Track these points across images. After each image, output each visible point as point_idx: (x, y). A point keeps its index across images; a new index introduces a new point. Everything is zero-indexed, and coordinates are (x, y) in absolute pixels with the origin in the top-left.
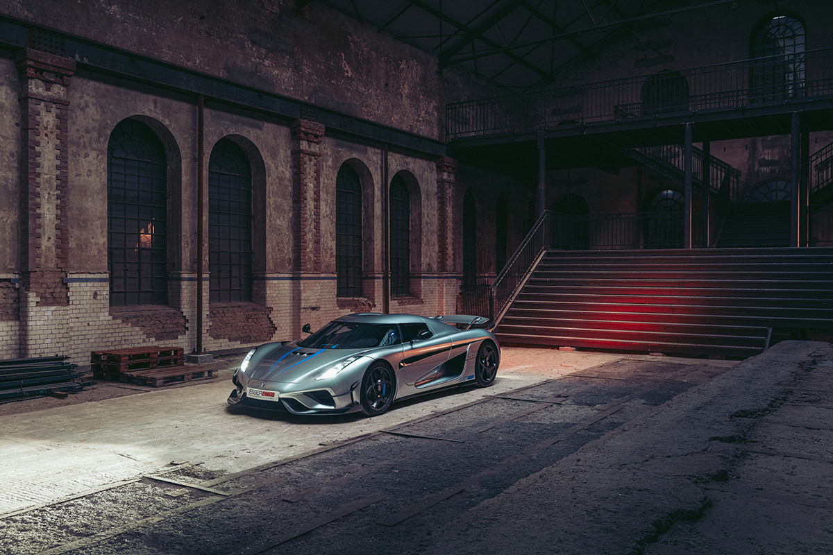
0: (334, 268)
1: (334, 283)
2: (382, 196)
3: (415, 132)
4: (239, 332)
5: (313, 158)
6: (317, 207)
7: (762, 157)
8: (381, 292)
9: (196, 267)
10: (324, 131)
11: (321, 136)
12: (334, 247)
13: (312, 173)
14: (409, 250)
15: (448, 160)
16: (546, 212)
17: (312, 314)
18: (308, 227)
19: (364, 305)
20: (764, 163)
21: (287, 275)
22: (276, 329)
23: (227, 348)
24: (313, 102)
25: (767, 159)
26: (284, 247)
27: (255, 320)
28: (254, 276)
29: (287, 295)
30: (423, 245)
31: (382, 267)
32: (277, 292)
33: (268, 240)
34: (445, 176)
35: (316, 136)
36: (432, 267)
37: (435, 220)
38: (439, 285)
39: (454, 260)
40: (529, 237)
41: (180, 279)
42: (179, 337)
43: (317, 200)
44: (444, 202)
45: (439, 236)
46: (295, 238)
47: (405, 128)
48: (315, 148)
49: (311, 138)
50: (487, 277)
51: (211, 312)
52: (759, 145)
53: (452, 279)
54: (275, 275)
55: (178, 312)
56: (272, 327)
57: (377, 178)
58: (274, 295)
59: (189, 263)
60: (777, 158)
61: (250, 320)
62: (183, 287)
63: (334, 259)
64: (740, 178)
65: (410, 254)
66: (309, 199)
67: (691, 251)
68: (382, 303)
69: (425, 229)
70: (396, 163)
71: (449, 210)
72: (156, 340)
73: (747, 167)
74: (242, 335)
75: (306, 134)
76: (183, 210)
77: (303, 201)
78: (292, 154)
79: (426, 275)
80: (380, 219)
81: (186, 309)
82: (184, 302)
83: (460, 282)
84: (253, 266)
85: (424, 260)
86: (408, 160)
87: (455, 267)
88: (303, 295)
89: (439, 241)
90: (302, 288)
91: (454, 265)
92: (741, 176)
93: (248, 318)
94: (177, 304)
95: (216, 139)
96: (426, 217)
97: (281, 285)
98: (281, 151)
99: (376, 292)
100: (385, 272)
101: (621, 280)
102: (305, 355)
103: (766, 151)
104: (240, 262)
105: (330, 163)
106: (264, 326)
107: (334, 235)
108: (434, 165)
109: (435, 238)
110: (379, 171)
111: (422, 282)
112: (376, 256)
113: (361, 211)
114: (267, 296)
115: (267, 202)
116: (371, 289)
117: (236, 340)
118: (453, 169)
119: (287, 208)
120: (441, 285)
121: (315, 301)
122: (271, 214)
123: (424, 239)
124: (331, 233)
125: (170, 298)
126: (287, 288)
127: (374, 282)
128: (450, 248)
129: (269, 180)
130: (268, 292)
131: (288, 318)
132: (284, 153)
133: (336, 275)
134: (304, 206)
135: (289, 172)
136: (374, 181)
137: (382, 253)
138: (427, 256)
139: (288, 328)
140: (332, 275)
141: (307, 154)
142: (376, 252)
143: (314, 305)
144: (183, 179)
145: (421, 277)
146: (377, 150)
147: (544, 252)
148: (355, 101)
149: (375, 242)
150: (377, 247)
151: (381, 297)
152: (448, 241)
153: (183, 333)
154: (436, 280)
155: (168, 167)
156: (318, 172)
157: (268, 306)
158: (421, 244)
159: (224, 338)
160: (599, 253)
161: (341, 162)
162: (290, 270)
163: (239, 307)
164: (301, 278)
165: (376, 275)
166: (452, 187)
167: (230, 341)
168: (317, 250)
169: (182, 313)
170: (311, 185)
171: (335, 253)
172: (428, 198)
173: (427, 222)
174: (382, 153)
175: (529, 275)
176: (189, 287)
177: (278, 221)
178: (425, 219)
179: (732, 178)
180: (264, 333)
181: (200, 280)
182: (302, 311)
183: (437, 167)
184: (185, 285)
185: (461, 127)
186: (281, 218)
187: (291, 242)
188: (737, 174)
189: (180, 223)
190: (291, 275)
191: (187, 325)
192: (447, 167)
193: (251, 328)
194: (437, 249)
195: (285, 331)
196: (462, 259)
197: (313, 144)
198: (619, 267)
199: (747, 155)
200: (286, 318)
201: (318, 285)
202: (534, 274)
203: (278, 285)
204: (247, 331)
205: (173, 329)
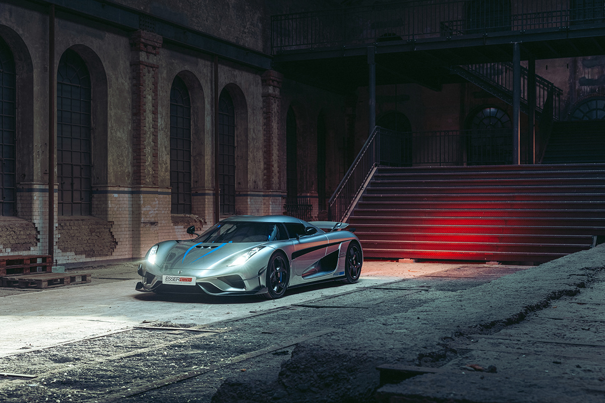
0: (168, 183)
1: (168, 198)
2: (212, 110)
3: (241, 43)
4: (84, 245)
5: (151, 69)
6: (155, 120)
7: (583, 76)
8: (212, 209)
9: (47, 178)
10: (162, 42)
11: (159, 48)
12: (169, 162)
13: (151, 86)
14: (234, 167)
15: (274, 74)
16: (377, 128)
17: (151, 229)
18: (147, 140)
19: (196, 222)
20: (584, 82)
21: (126, 189)
22: (117, 243)
23: (74, 261)
24: (148, 12)
25: (587, 78)
26: (124, 160)
27: (98, 234)
28: (94, 189)
29: (127, 209)
30: (249, 161)
31: (212, 183)
32: (118, 206)
33: (109, 153)
34: (271, 90)
35: (154, 48)
36: (257, 185)
37: (261, 136)
38: (265, 204)
39: (279, 178)
40: (362, 153)
41: (31, 190)
42: (32, 248)
43: (155, 112)
44: (269, 117)
45: (265, 152)
46: (134, 151)
47: (232, 39)
48: (153, 60)
49: (150, 49)
50: (310, 197)
51: (59, 224)
52: (580, 64)
53: (278, 198)
54: (116, 189)
55: (31, 223)
56: (113, 242)
57: (207, 92)
58: (115, 209)
59: (40, 174)
60: (596, 77)
61: (93, 234)
62: (35, 198)
63: (168, 173)
64: (561, 96)
65: (236, 171)
66: (148, 111)
67: (519, 167)
68: (212, 220)
69: (251, 145)
70: (226, 75)
71: (275, 125)
72: (12, 251)
73: (568, 85)
74: (87, 249)
75: (146, 45)
76: (35, 120)
77: (143, 114)
78: (131, 65)
79: (252, 193)
80: (210, 133)
81: (38, 220)
82: (36, 213)
83: (284, 201)
84: (92, 179)
85: (251, 177)
86: (235, 74)
87: (280, 185)
88: (143, 209)
89: (265, 158)
90: (142, 202)
91: (280, 183)
92: (562, 94)
93: (92, 231)
94: (29, 215)
95: (64, 50)
96: (252, 133)
97: (121, 199)
98: (121, 62)
99: (206, 209)
100: (215, 190)
101: (454, 195)
102: (210, 248)
103: (586, 71)
104: (81, 175)
105: (164, 75)
106: (106, 240)
107: (169, 149)
108: (259, 79)
109: (260, 155)
110: (209, 84)
111: (249, 200)
112: (206, 172)
113: (190, 125)
114: (109, 209)
115: (108, 114)
116: (202, 206)
117: (81, 253)
118: (278, 82)
119: (126, 120)
120: (267, 203)
121: (154, 215)
122: (112, 127)
123: (251, 156)
124: (166, 148)
125: (19, 210)
126: (127, 202)
127: (204, 199)
128: (276, 165)
129: (110, 91)
130: (110, 206)
131: (128, 233)
132: (124, 64)
133: (170, 191)
134: (143, 118)
135: (128, 84)
136: (205, 94)
137: (212, 168)
138: (253, 173)
139: (127, 243)
140: (167, 190)
141: (146, 66)
142: (206, 167)
143: (153, 220)
144: (34, 89)
145: (247, 195)
146: (207, 62)
147: (375, 169)
148: (186, 12)
149: (206, 157)
150: (208, 163)
151: (212, 214)
152: (273, 157)
153: (35, 244)
154: (261, 198)
155: (17, 76)
156: (155, 84)
157: (110, 220)
158: (247, 160)
159: (71, 251)
160: (431, 169)
161: (175, 74)
162: (130, 184)
163: (82, 220)
164: (139, 192)
165: (207, 192)
166: (277, 102)
167: (76, 254)
168: (155, 163)
169: (34, 224)
170: (150, 97)
171: (169, 168)
172: (253, 113)
173: (253, 137)
174: (211, 65)
175: (362, 191)
176: (40, 199)
177: (118, 133)
178: (251, 135)
179: (554, 97)
180: (106, 248)
181: (51, 192)
182: (142, 225)
183: (262, 80)
184: (36, 196)
185: (283, 39)
186: (121, 130)
187: (130, 155)
188: (560, 92)
189: (32, 133)
190: (130, 189)
191: (39, 237)
192: (273, 81)
193: (94, 241)
194: (262, 166)
195: (125, 246)
196: (285, 177)
197: (151, 56)
198: (450, 182)
199: (568, 74)
200: (126, 233)
201: (156, 200)
202: (367, 191)
203: (118, 199)
204: (91, 245)
205: (26, 241)
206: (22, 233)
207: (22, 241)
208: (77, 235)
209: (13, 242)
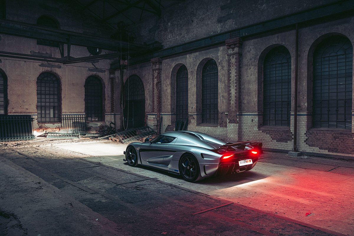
4: (329, 145)
23: (318, 152)
27: (342, 140)
42: (288, 142)
55: (289, 130)
61: (337, 139)
62: (291, 119)
72: (277, 141)
74: (331, 147)
82: (291, 126)
93: (335, 138)
117: (324, 149)
159: (316, 147)
163: (328, 131)
167: (320, 149)
169: (291, 131)
191: (293, 137)
193: (338, 144)
204: (335, 145)
205: (286, 138)
206: (284, 134)
207: (284, 138)
208: (322, 138)
209: (279, 138)
